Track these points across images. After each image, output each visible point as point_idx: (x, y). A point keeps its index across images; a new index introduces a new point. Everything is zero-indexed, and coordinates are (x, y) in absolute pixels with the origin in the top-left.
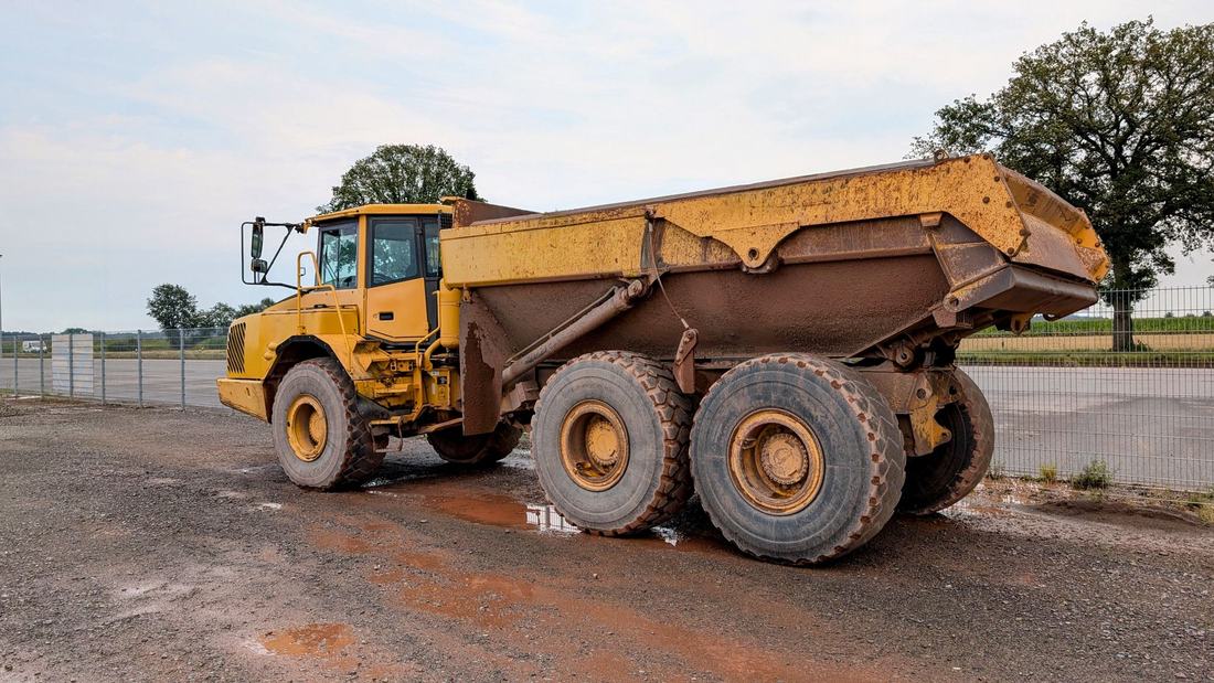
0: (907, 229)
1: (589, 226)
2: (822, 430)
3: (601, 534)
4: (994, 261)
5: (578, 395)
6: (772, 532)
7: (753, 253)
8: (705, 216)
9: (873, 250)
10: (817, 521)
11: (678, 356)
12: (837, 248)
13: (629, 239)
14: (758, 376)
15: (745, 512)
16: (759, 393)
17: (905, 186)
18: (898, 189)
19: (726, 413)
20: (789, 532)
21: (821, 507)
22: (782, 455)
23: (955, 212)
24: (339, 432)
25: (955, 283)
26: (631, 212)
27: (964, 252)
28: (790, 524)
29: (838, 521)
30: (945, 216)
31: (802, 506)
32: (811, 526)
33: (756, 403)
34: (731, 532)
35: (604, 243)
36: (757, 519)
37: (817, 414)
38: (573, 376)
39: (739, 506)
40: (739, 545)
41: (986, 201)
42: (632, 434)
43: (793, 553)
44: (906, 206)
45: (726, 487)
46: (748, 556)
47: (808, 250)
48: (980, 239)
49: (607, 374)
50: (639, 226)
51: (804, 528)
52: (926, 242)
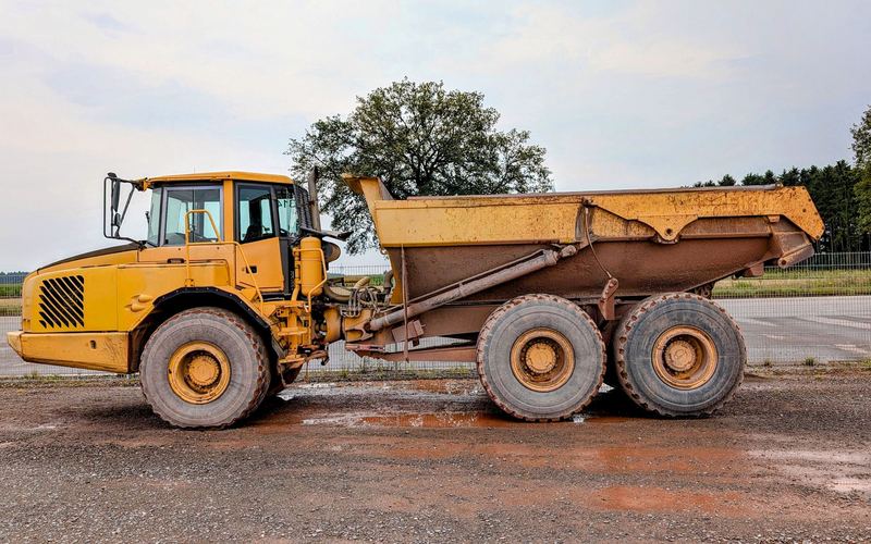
0: (757, 223)
1: (530, 207)
2: (716, 336)
3: (550, 421)
4: (804, 242)
5: (529, 325)
6: (686, 400)
7: (669, 231)
8: (631, 206)
9: (738, 233)
10: (715, 389)
11: (604, 296)
12: (716, 231)
13: (565, 217)
14: (674, 307)
15: (666, 391)
16: (675, 316)
17: (760, 199)
18: (756, 201)
19: (652, 331)
20: (697, 398)
21: (716, 381)
22: (679, 354)
23: (787, 215)
24: (249, 372)
25: (785, 253)
26: (565, 199)
27: (788, 237)
28: (697, 394)
29: (726, 388)
30: (782, 217)
31: (703, 382)
32: (711, 393)
33: (672, 323)
34: (655, 404)
35: (542, 219)
36: (675, 394)
37: (713, 327)
38: (523, 311)
39: (662, 387)
40: (660, 411)
41: (804, 211)
42: (577, 350)
43: (699, 411)
44: (759, 211)
45: (652, 377)
46: (667, 417)
47: (699, 232)
48: (800, 230)
49: (554, 309)
50: (573, 209)
51: (706, 395)
52: (768, 230)
